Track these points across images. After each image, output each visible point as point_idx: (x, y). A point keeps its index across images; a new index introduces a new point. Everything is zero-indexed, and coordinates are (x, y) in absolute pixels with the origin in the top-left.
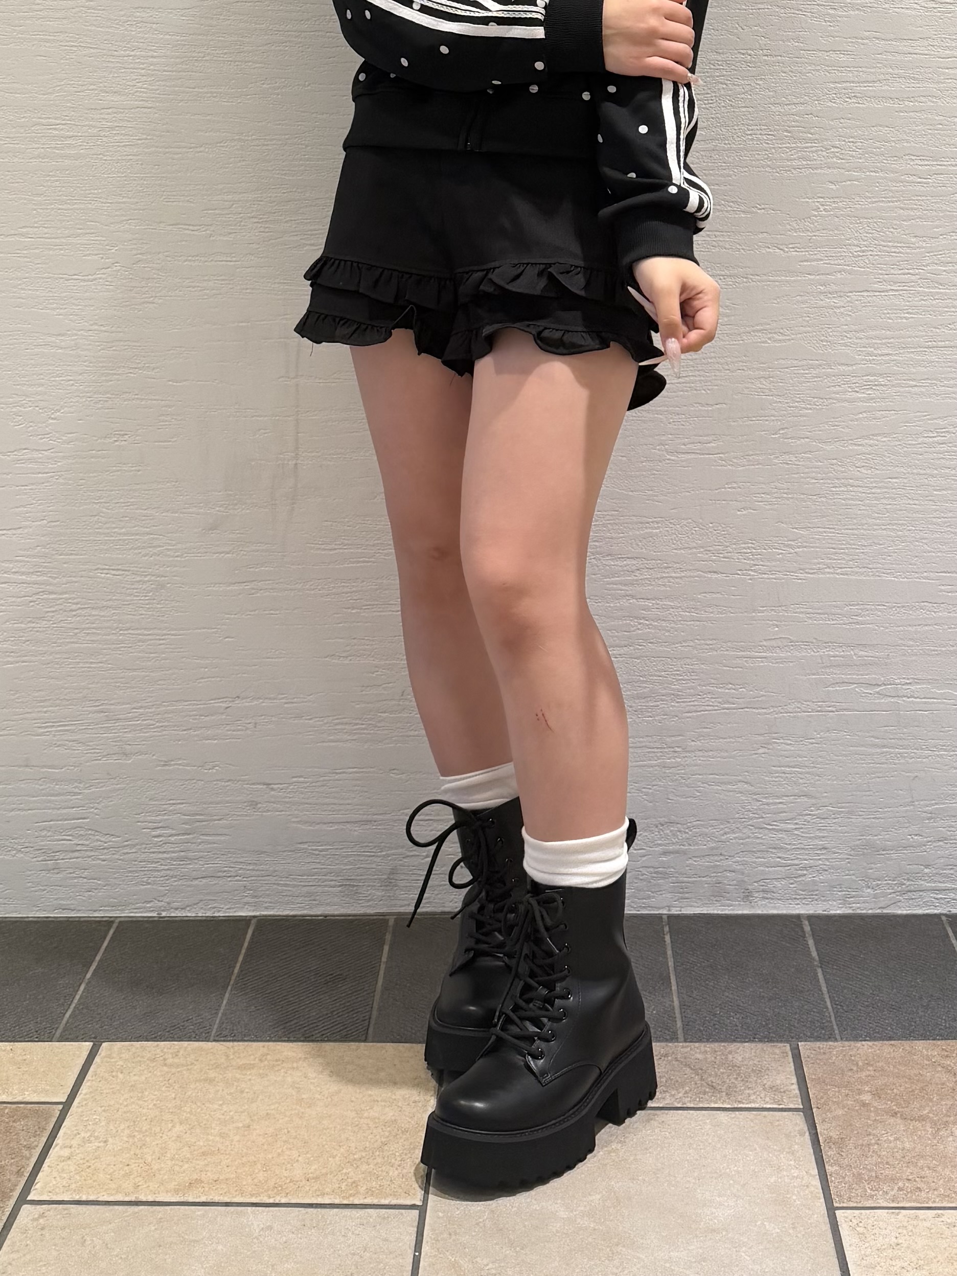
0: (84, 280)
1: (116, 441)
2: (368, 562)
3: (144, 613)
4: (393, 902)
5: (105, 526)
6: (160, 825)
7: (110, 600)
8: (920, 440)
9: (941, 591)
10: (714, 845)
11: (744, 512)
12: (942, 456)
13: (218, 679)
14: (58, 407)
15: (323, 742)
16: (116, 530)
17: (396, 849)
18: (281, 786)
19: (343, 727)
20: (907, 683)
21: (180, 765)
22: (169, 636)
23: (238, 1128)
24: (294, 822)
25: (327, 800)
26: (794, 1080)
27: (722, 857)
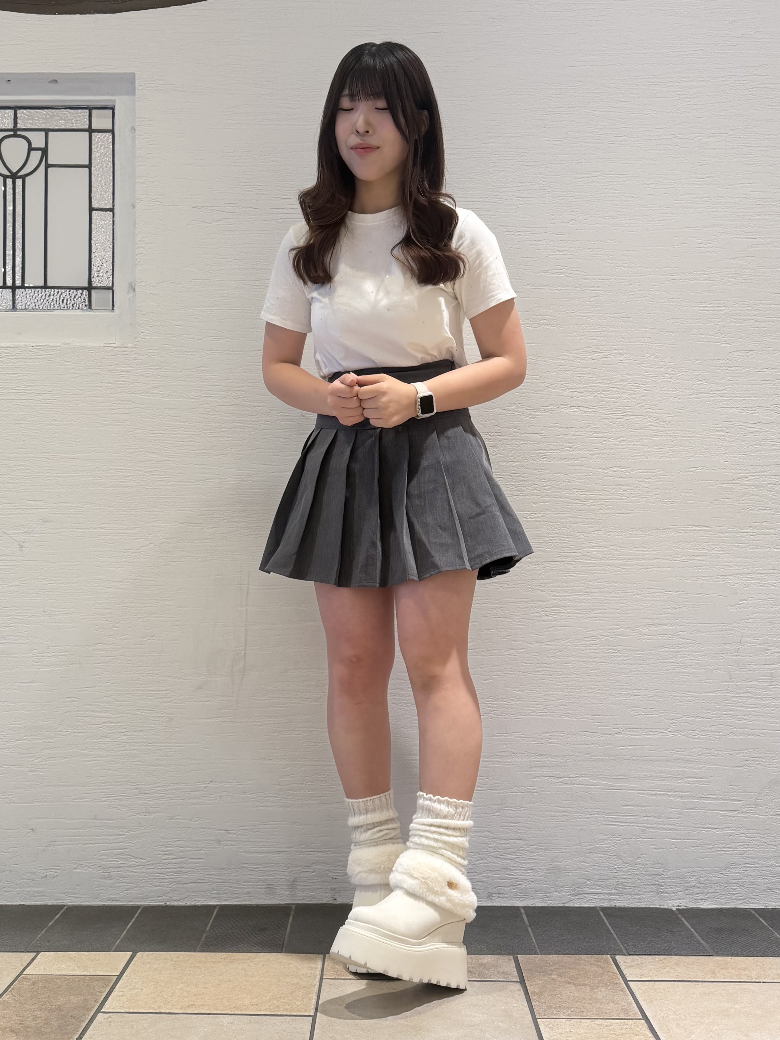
0: (134, 553)
1: (149, 640)
3: (162, 735)
4: (295, 898)
5: (143, 686)
6: (167, 853)
7: (144, 727)
8: (582, 642)
9: (595, 725)
10: (471, 867)
11: (487, 682)
12: (594, 651)
13: (201, 771)
14: (118, 621)
15: (257, 807)
16: (148, 688)
17: (297, 867)
18: (234, 832)
19: (268, 798)
20: (577, 777)
22: (175, 747)
23: (213, 985)
24: (240, 852)
25: (259, 840)
26: (515, 970)
27: (475, 874)
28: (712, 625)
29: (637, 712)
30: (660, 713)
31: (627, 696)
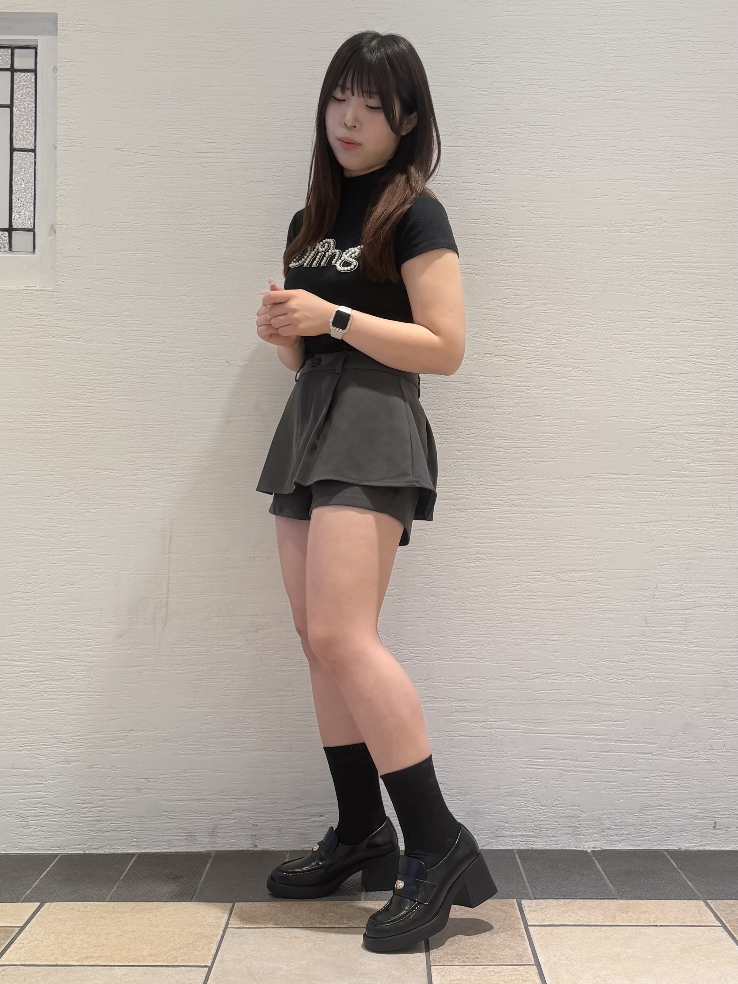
0: (54, 500)
1: (68, 588)
2: (206, 655)
3: (81, 683)
4: (215, 845)
5: (62, 634)
6: (86, 801)
7: (62, 676)
8: (504, 589)
9: (515, 670)
11: (410, 628)
13: (121, 720)
14: (37, 569)
15: (178, 755)
17: (217, 814)
18: (154, 780)
19: (189, 746)
20: (495, 722)
21: (98, 768)
22: (94, 696)
24: (160, 800)
25: (179, 786)
28: (629, 571)
29: (556, 657)
30: (579, 658)
31: (547, 642)
